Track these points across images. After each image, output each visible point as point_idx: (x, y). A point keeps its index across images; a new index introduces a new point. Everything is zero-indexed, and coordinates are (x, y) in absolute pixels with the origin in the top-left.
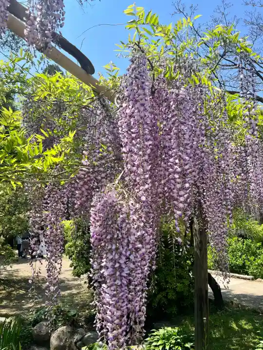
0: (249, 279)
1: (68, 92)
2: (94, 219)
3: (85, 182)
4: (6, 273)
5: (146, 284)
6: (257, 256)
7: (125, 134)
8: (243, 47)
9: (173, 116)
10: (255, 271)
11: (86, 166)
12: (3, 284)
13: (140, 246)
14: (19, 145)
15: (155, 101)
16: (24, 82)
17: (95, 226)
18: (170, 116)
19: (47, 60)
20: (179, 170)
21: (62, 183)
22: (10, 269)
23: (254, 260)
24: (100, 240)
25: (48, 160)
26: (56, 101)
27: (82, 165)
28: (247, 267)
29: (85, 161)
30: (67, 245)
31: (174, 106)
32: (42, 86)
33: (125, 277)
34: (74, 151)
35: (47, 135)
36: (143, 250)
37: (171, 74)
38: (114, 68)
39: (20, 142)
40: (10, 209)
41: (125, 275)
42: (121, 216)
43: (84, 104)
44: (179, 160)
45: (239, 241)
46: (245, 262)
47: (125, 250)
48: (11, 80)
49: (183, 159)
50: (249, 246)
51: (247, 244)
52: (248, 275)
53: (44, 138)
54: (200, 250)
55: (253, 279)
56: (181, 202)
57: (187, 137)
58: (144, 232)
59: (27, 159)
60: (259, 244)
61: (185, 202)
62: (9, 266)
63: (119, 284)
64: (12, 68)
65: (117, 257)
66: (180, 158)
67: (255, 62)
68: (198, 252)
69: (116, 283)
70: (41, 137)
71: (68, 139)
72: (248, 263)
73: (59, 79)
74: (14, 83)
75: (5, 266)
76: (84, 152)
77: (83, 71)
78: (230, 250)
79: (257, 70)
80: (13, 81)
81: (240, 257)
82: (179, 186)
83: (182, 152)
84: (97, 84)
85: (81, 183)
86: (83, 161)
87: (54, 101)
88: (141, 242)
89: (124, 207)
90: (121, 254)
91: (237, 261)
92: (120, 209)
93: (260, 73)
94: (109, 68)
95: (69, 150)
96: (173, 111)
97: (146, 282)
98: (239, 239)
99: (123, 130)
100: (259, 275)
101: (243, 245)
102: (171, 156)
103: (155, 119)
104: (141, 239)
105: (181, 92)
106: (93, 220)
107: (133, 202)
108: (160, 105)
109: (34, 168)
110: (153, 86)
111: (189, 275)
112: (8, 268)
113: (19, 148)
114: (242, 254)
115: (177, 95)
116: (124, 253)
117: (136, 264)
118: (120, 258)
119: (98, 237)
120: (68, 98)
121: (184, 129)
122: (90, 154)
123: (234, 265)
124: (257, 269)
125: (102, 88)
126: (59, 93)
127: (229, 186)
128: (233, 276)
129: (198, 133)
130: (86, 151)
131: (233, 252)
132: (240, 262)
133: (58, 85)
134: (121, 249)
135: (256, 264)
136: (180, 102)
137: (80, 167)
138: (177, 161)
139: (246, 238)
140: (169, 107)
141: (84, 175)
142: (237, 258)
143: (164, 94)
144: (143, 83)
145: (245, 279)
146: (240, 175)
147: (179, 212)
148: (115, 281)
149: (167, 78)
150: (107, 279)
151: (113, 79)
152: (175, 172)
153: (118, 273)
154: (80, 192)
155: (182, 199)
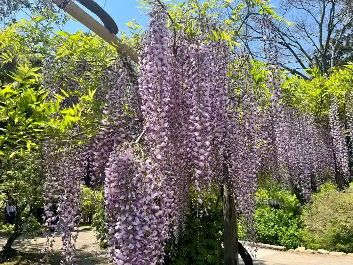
0: (281, 250)
1: (91, 51)
2: (109, 179)
3: (104, 143)
4: (30, 247)
5: (164, 249)
6: (289, 226)
7: (145, 91)
8: (265, 9)
9: (193, 74)
10: (287, 242)
11: (106, 126)
12: (26, 258)
13: (157, 207)
14: (32, 102)
15: (178, 60)
16: (46, 42)
17: (110, 187)
18: (190, 73)
19: (65, 13)
20: (199, 127)
21: (80, 143)
22: (35, 242)
23: (287, 230)
24: (115, 202)
25: (66, 120)
26: (80, 62)
27: (102, 125)
28: (280, 238)
29: (104, 121)
30: (94, 216)
31: (194, 62)
32: (64, 45)
33: (139, 241)
34: (94, 111)
35: (67, 95)
36: (161, 212)
37: (191, 30)
38: (136, 26)
39: (34, 99)
40: (36, 179)
41: (139, 238)
42: (137, 175)
43: (107, 65)
44: (200, 118)
45: (272, 211)
46: (277, 232)
47: (139, 211)
48: (34, 39)
49: (203, 116)
50: (281, 216)
51: (279, 214)
52: (281, 245)
53: (64, 98)
54: (230, 219)
55: (285, 250)
56: (202, 161)
57: (207, 93)
58: (161, 193)
59: (41, 118)
60: (291, 214)
61: (206, 160)
62: (34, 239)
63: (132, 248)
64: (34, 27)
65: (130, 218)
66: (201, 115)
67: (285, 35)
68: (228, 220)
69: (129, 247)
70: (60, 97)
71: (87, 98)
72: (280, 234)
73: (82, 38)
74: (36, 43)
75: (29, 240)
76: (104, 111)
77: (107, 31)
78: (263, 220)
79: (287, 42)
80: (35, 40)
81: (273, 227)
82: (199, 144)
83: (202, 109)
84: (119, 42)
85: (100, 144)
86: (103, 121)
87: (77, 62)
88: (159, 205)
89: (140, 166)
90: (135, 215)
91: (269, 232)
92: (136, 168)
93: (289, 45)
94: (132, 26)
95: (89, 110)
96: (194, 67)
97: (164, 247)
98: (272, 209)
99: (143, 88)
100: (291, 246)
101: (276, 215)
102: (191, 114)
103: (177, 77)
104: (158, 201)
105: (200, 47)
106: (108, 181)
107: (150, 161)
108: (182, 64)
109: (50, 128)
110: (175, 43)
111: (220, 245)
112: (32, 241)
113: (33, 106)
114: (274, 225)
115: (197, 50)
116: (138, 214)
117: (152, 226)
118: (134, 220)
119: (113, 199)
120: (92, 58)
121: (204, 86)
122: (110, 114)
123: (267, 236)
124: (289, 239)
125: (124, 46)
126: (80, 51)
127: (254, 150)
128: (265, 246)
129: (221, 92)
130: (106, 110)
131: (266, 222)
132: (272, 232)
133: (81, 44)
134: (135, 210)
135: (288, 234)
136: (200, 58)
137: (99, 127)
138: (197, 118)
139: (278, 208)
140: (190, 64)
141: (104, 136)
142: (269, 228)
143: (186, 52)
144: (162, 37)
145: (277, 249)
146: (266, 139)
147: (199, 172)
148: (128, 245)
149: (188, 34)
150: (120, 243)
151: (135, 37)
152: (195, 130)
153: (131, 236)
154: (99, 153)
155: (202, 158)
